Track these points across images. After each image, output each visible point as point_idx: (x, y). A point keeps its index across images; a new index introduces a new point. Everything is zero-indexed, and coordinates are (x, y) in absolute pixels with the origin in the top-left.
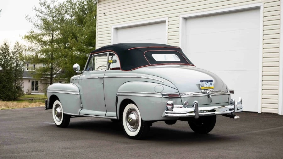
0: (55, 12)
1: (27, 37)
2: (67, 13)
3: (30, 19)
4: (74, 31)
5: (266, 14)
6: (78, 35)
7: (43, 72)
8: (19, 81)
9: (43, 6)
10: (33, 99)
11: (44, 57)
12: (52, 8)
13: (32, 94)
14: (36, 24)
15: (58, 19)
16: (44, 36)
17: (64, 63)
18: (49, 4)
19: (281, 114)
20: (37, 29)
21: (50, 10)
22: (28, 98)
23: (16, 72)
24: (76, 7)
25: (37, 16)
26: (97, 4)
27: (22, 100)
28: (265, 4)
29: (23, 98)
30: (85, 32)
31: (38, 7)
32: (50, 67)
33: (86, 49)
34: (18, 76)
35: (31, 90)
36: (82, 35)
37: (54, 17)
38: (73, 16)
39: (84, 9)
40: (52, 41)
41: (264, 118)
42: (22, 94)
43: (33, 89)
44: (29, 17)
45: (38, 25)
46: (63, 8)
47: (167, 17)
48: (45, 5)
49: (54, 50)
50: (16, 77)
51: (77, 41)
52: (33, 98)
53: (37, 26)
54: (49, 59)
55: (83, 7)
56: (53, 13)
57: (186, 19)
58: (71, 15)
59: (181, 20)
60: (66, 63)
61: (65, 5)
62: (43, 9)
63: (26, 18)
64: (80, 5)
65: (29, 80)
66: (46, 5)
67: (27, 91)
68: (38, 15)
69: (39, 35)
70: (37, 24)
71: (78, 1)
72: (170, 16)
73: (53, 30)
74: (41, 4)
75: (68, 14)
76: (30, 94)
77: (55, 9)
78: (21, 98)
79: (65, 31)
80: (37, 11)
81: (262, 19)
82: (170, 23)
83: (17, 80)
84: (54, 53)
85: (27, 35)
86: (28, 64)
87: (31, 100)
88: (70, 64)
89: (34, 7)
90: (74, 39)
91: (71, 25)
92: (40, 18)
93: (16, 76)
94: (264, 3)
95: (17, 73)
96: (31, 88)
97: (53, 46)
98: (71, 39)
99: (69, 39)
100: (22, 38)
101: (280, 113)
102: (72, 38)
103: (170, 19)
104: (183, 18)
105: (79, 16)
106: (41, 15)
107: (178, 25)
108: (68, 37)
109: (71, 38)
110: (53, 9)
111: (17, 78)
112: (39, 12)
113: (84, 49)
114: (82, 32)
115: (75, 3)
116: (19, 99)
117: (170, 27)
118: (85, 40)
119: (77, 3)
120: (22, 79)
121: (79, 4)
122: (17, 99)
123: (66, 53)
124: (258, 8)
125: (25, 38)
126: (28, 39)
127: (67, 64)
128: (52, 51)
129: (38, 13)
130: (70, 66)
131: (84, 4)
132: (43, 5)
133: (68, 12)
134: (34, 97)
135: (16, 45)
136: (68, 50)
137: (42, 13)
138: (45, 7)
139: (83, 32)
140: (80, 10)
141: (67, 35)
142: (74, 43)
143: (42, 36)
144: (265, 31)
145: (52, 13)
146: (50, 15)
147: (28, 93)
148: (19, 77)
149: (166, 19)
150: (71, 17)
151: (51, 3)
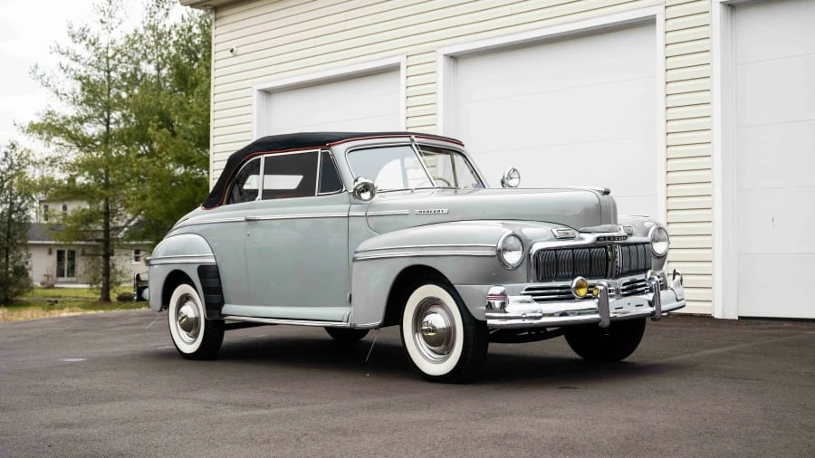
0: (113, 57)
1: (35, 128)
2: (146, 57)
3: (41, 76)
4: (164, 107)
5: (672, 37)
6: (177, 117)
7: (83, 223)
8: (18, 252)
9: (81, 40)
10: (58, 300)
11: (86, 182)
12: (104, 45)
13: (56, 286)
14: (59, 92)
15: (123, 75)
16: (85, 125)
17: (139, 196)
18: (96, 37)
19: (720, 317)
20: (64, 102)
21: (100, 51)
22: (45, 297)
23: (9, 226)
24: (171, 42)
25: (62, 71)
26: (213, 27)
27: (26, 305)
28: (669, 9)
29: (31, 299)
30: (194, 110)
31: (67, 43)
32: (101, 209)
33: (200, 157)
34: (14, 237)
35: (55, 274)
36: (187, 118)
37: (111, 70)
38: (163, 68)
39: (193, 48)
40: (107, 138)
41: (673, 328)
42: (28, 285)
43: (60, 274)
44: (39, 73)
45: (65, 95)
46: (135, 46)
47: (402, 54)
48: (84, 39)
49: (111, 164)
50: (10, 240)
51: (174, 134)
52: (59, 297)
53: (63, 97)
54: (99, 185)
55: (190, 40)
56: (108, 59)
57: (454, 58)
58: (158, 64)
59: (441, 61)
60: (144, 198)
61: (141, 36)
62: (80, 49)
63: (33, 76)
64: (181, 35)
65: (50, 249)
66: (88, 39)
67: (45, 279)
68: (64, 65)
69: (69, 122)
70: (63, 89)
71: (175, 26)
72: (410, 50)
73: (109, 107)
74: (73, 36)
75: (150, 62)
76: (51, 287)
77: (114, 49)
78: (25, 299)
79: (139, 108)
80: (63, 54)
81: (660, 51)
82: (412, 70)
83: (11, 249)
84: (112, 170)
85: (35, 123)
86: (46, 204)
87: (53, 303)
88: (153, 199)
89: (54, 45)
90: (165, 130)
91: (156, 93)
92: (72, 73)
93: (9, 237)
94: (666, 7)
95: (12, 229)
96: (55, 269)
97: (110, 151)
98: (157, 130)
99: (150, 130)
100: (21, 130)
101: (718, 315)
102: (161, 127)
103: (412, 60)
104: (445, 55)
105: (177, 66)
106: (75, 65)
107: (433, 75)
108: (148, 126)
109: (156, 127)
110: (107, 48)
111: (12, 244)
112: (68, 58)
113: (191, 158)
114: (186, 110)
115: (167, 30)
116: (17, 301)
117: (412, 81)
118: (195, 132)
119: (173, 33)
120: (27, 246)
121: (178, 33)
122: (12, 301)
123: (143, 167)
124: (649, 22)
125: (28, 131)
126: (40, 133)
127: (148, 200)
128: (106, 163)
129: (66, 61)
130: (155, 205)
131: (190, 34)
132: (78, 40)
133: (150, 57)
134: (63, 294)
135: (9, 151)
136: (149, 160)
137: (77, 61)
138: (84, 43)
139: (189, 110)
140: (183, 50)
141: (144, 120)
142: (164, 139)
143: (78, 124)
144: (669, 85)
145: (104, 60)
146: (99, 64)
147: (45, 286)
148: (19, 241)
149: (401, 60)
150: (158, 69)
151: (101, 32)
